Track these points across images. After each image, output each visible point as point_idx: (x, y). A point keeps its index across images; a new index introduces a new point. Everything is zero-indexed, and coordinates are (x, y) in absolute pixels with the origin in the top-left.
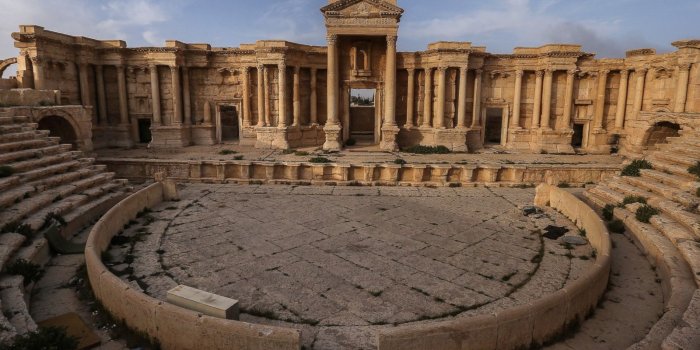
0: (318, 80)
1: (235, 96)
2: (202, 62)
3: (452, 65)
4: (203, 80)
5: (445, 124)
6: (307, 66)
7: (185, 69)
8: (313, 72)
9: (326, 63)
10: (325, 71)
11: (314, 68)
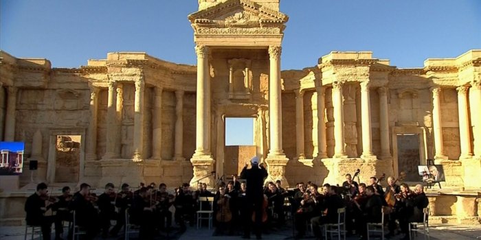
0: (185, 106)
1: (77, 124)
2: (38, 80)
3: (351, 79)
4: (36, 104)
5: (347, 152)
6: (173, 87)
7: (11, 89)
8: (180, 95)
9: (195, 85)
10: (195, 94)
11: (181, 90)
